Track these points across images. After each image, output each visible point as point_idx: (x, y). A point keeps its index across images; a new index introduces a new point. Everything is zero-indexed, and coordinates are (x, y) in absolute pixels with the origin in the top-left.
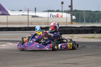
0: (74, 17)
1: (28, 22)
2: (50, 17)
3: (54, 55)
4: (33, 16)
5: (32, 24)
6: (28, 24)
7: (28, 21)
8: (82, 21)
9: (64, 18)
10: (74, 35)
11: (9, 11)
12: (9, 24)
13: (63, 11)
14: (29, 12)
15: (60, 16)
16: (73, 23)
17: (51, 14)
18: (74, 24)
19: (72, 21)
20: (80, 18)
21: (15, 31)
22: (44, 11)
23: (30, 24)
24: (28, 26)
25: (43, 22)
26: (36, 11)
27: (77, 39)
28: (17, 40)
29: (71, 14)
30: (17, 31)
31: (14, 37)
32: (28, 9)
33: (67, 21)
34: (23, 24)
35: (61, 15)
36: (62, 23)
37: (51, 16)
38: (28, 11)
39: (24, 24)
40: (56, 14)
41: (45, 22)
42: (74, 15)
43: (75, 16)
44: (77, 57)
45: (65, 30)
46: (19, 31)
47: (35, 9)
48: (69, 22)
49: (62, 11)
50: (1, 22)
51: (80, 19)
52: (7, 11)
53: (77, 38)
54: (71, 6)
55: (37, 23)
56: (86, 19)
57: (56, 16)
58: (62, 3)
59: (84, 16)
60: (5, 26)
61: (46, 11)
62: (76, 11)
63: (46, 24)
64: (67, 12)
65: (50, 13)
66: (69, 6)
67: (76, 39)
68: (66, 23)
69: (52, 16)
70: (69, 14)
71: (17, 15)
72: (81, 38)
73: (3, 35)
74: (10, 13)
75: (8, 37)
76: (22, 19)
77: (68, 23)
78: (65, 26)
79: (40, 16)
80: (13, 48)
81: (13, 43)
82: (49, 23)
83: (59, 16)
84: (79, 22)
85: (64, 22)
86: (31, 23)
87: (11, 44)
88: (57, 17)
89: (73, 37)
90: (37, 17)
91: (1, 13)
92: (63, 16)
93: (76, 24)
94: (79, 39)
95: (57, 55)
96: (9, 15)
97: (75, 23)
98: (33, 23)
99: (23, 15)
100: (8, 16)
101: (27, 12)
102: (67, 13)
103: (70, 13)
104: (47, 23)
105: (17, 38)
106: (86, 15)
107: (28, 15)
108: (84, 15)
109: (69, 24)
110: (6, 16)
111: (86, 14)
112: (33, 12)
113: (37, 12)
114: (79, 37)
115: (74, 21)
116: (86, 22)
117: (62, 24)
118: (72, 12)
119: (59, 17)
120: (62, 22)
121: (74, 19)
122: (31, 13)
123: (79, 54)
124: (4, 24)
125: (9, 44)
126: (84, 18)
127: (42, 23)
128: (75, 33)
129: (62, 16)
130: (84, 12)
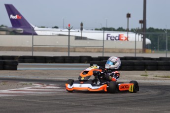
0: (148, 41)
1: (69, 48)
2: (107, 39)
3: (114, 107)
4: (77, 38)
5: (75, 51)
6: (69, 52)
7: (69, 46)
8: (162, 48)
9: (131, 42)
10: (149, 73)
11: (36, 28)
12: (36, 51)
13: (130, 29)
14: (71, 30)
15: (124, 39)
16: (147, 50)
17: (108, 35)
18: (149, 53)
19: (145, 47)
20: (158, 43)
21: (46, 62)
22: (96, 29)
23: (71, 52)
24: (69, 54)
25: (95, 49)
26: (82, 29)
27: (154, 79)
28: (50, 79)
29: (142, 36)
30: (50, 63)
31: (43, 74)
32: (69, 25)
33: (137, 48)
34: (59, 51)
35: (127, 37)
36: (128, 51)
37: (109, 38)
38: (69, 29)
39: (62, 52)
40: (118, 35)
41: (98, 49)
42: (148, 38)
43: (150, 39)
44: (154, 112)
45: (133, 63)
46: (52, 63)
47: (82, 25)
48: (140, 49)
49: (127, 30)
50: (23, 46)
51: (158, 45)
52: (33, 28)
53: (153, 77)
54: (143, 22)
55: (84, 50)
56: (168, 44)
57: (117, 38)
58: (129, 16)
59: (165, 39)
60: (29, 54)
61: (101, 30)
62: (151, 29)
63: (100, 52)
64: (137, 31)
65: (106, 33)
66: (141, 22)
67: (151, 79)
68: (134, 51)
69: (111, 38)
70: (140, 35)
71: (49, 34)
72: (160, 78)
73: (26, 70)
74: (37, 32)
75: (34, 74)
76: (57, 42)
77: (137, 51)
78: (133, 55)
79: (89, 37)
80: (44, 93)
81: (43, 84)
82: (104, 51)
83: (122, 38)
84: (157, 49)
85: (131, 50)
86: (73, 50)
87: (39, 86)
88: (119, 39)
89: (146, 76)
90: (85, 39)
91: (22, 32)
92: (129, 39)
93: (152, 52)
94: (156, 79)
95: (118, 107)
96: (36, 34)
97: (150, 51)
98: (77, 50)
99: (60, 35)
100: (35, 36)
101: (67, 30)
102: (136, 34)
103: (142, 34)
104: (102, 50)
105: (49, 75)
106: (168, 38)
107: (69, 36)
108: (165, 37)
109: (140, 52)
110: (31, 36)
111: (169, 36)
112: (77, 30)
113: (84, 30)
114: (156, 76)
115: (148, 48)
116: (169, 50)
117: (128, 53)
118: (144, 31)
119: (122, 40)
120: (127, 49)
121: (148, 45)
122: (75, 33)
123: (157, 107)
124: (27, 51)
125: (35, 87)
126: (165, 43)
127: (93, 51)
128: (149, 68)
129: (127, 39)
130: (166, 32)
